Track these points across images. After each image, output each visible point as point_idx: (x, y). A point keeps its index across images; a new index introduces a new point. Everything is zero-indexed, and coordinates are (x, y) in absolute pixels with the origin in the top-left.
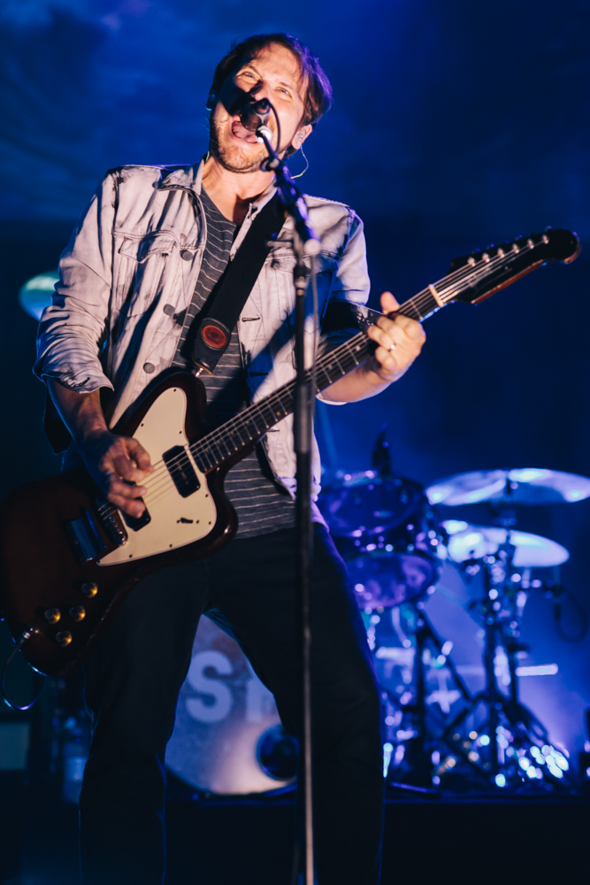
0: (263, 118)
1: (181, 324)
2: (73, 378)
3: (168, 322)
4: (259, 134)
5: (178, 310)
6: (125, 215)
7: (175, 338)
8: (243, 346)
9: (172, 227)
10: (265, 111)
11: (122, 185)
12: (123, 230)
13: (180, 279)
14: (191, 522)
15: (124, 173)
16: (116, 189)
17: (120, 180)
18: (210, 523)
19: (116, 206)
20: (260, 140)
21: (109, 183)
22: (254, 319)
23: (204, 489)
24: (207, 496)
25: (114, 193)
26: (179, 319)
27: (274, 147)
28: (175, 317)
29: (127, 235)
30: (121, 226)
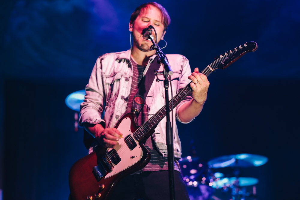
0: (150, 32)
1: (127, 101)
2: (91, 121)
3: (123, 101)
4: (150, 38)
5: (126, 97)
6: (105, 70)
7: (125, 106)
8: (147, 105)
9: (121, 70)
10: (151, 30)
11: (103, 61)
12: (105, 75)
13: (125, 87)
14: (135, 157)
15: (103, 56)
16: (101, 63)
17: (102, 59)
18: (141, 156)
19: (101, 68)
20: (150, 40)
21: (98, 60)
22: (151, 96)
23: (138, 146)
24: (139, 148)
25: (100, 64)
26: (126, 100)
27: (154, 42)
28: (125, 99)
29: (107, 76)
30: (104, 74)
